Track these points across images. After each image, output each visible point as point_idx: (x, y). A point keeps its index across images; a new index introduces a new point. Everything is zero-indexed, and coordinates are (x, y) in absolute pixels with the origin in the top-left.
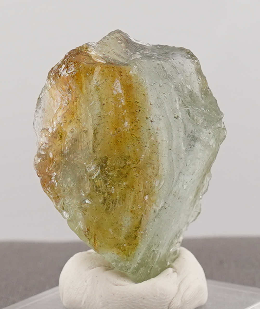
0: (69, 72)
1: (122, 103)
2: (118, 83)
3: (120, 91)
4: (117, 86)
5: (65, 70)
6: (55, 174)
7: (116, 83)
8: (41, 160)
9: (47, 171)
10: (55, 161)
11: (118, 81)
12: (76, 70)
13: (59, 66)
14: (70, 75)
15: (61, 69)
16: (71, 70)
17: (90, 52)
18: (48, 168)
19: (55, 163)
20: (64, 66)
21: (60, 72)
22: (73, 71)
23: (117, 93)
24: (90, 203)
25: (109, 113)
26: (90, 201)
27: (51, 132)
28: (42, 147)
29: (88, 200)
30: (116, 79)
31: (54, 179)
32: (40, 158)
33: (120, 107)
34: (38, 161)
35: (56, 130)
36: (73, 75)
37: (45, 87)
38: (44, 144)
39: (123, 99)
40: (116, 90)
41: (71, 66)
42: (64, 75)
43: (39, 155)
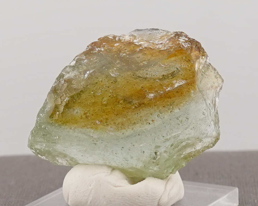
0: (183, 44)
1: (167, 89)
2: (182, 83)
3: (176, 86)
4: (179, 82)
5: (184, 41)
6: (103, 50)
7: (182, 81)
8: (111, 39)
9: (104, 44)
10: (113, 48)
11: (184, 83)
12: (186, 48)
13: (186, 36)
14: (181, 45)
15: (184, 37)
16: (185, 45)
17: (201, 58)
18: (106, 44)
19: (111, 48)
20: (187, 39)
21: (181, 37)
22: (185, 46)
23: (174, 83)
24: (85, 78)
25: (158, 80)
26: (87, 77)
27: (134, 41)
28: (121, 38)
29: (87, 76)
30: (185, 81)
31: (98, 50)
32: (112, 38)
33: (164, 87)
34: (110, 37)
35: (136, 44)
36: (181, 46)
37: (168, 32)
38: (123, 39)
39: (170, 89)
40: (176, 82)
41: (188, 44)
42: (180, 40)
43: (115, 37)
